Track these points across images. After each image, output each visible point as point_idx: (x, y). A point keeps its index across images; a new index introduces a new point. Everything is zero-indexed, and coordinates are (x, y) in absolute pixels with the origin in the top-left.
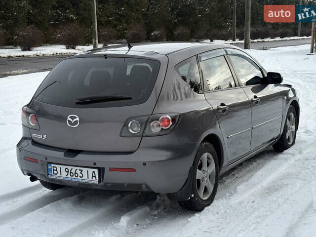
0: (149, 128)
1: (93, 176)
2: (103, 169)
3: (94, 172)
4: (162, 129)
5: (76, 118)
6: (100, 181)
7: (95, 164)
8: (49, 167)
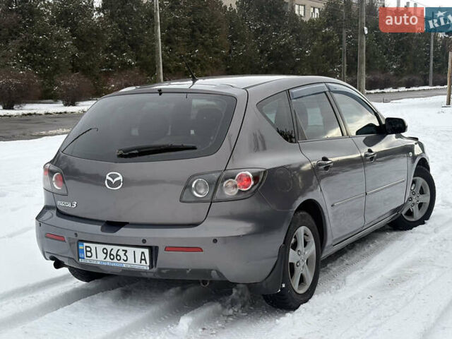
0: (222, 190)
1: (141, 259)
2: (157, 248)
3: (143, 253)
4: (240, 191)
5: (118, 176)
6: (151, 266)
7: (144, 241)
8: (81, 247)
